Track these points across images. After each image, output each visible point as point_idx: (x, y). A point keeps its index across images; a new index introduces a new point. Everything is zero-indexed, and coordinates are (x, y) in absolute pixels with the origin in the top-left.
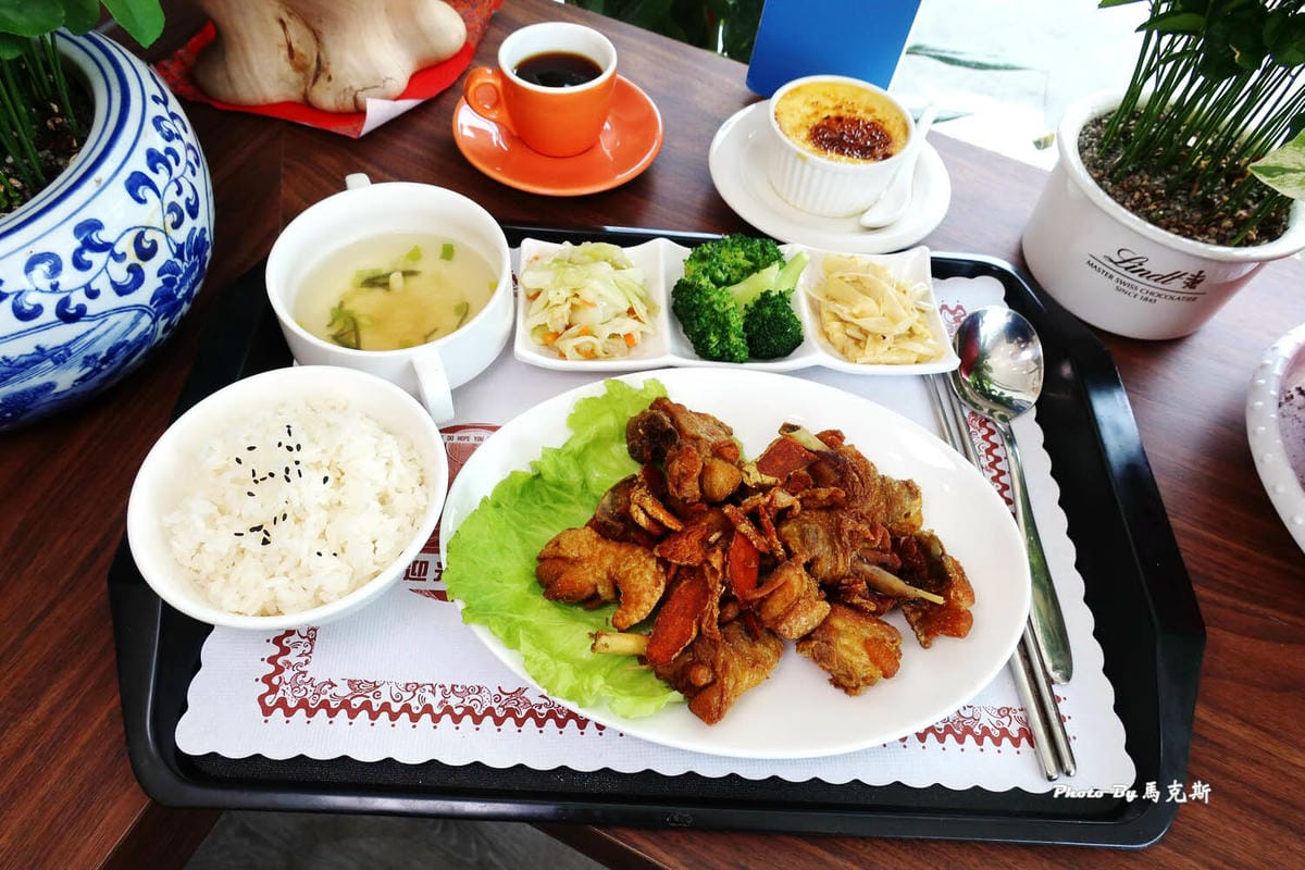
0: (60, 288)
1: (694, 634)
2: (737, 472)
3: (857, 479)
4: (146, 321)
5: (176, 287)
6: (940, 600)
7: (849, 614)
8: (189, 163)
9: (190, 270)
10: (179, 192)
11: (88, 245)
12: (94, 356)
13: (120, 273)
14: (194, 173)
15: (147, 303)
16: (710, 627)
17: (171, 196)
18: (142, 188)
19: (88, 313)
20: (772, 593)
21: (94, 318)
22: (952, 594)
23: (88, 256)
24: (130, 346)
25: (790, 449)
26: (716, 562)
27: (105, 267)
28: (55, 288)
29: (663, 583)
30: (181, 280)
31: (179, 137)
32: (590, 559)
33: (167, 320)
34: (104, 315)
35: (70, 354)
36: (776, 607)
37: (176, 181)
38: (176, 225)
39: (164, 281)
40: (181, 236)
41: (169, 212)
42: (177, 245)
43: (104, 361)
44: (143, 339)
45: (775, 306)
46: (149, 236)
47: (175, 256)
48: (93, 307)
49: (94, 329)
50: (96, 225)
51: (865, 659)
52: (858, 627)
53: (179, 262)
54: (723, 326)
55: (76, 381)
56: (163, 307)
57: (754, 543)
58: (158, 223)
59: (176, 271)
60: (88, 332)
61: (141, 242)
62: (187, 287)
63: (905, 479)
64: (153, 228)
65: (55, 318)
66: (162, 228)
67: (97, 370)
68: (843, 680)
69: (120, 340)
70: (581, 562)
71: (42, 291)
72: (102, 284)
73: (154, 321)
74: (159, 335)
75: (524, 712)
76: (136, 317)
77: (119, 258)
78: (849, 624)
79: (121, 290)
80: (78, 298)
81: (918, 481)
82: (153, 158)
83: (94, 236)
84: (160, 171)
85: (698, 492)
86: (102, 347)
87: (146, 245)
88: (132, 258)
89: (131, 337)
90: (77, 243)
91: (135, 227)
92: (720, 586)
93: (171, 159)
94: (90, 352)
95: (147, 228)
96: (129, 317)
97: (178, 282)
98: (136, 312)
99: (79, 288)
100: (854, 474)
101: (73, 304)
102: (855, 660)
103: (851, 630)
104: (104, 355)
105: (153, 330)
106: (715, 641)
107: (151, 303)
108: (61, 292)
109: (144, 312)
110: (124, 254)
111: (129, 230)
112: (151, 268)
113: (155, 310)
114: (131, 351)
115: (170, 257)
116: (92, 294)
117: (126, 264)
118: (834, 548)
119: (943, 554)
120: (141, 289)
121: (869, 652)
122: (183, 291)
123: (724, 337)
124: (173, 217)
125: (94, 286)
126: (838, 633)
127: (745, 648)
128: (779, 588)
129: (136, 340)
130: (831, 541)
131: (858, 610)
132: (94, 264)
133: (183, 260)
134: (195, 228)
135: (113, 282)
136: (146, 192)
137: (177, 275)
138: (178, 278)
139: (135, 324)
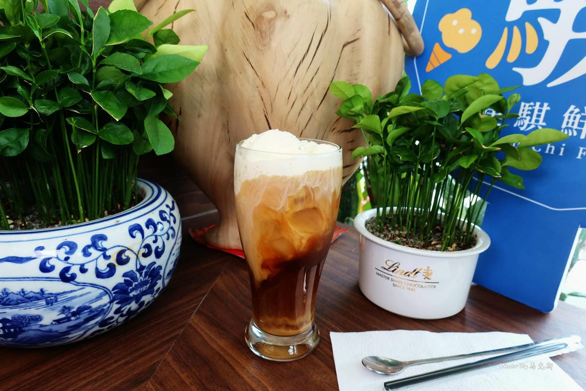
0: (69, 261)
4: (106, 299)
5: (131, 288)
8: (167, 233)
9: (143, 283)
10: (155, 242)
11: (94, 245)
12: (69, 308)
13: (103, 265)
14: (168, 239)
15: (111, 289)
17: (149, 241)
18: (136, 231)
19: (77, 280)
21: (78, 284)
23: (91, 250)
24: (91, 311)
27: (97, 259)
28: (67, 259)
30: (136, 285)
31: (169, 222)
33: (119, 306)
34: (84, 285)
35: (56, 301)
37: (156, 236)
38: (145, 255)
39: (125, 280)
40: (146, 262)
41: (144, 247)
42: (141, 266)
43: (74, 314)
44: (101, 311)
46: (128, 253)
47: (137, 270)
48: (81, 278)
49: (75, 291)
50: (103, 238)
53: (138, 275)
55: (54, 321)
56: (119, 296)
58: (136, 250)
59: (135, 279)
60: (71, 291)
61: (121, 255)
62: (139, 292)
64: (132, 251)
65: (58, 276)
66: (137, 253)
67: (68, 319)
69: (87, 304)
71: (59, 259)
72: (91, 267)
73: (111, 302)
74: (111, 314)
76: (101, 294)
77: (106, 257)
79: (99, 274)
80: (75, 270)
82: (150, 223)
83: (100, 243)
84: (150, 228)
86: (75, 305)
87: (124, 257)
88: (113, 260)
89: (94, 305)
90: (90, 243)
91: (123, 246)
93: (159, 226)
94: (67, 304)
95: (128, 249)
96: (98, 292)
97: (134, 286)
98: (101, 291)
99: (78, 264)
101: (71, 272)
104: (75, 310)
105: (108, 308)
107: (113, 290)
108: (68, 263)
109: (107, 293)
110: (110, 257)
111: (119, 246)
112: (121, 270)
113: (114, 295)
114: (92, 315)
115: (134, 270)
116: (83, 270)
117: (108, 262)
120: (110, 278)
122: (134, 293)
124: (146, 251)
125: (86, 267)
129: (96, 309)
132: (92, 255)
133: (141, 275)
134: (155, 263)
135: (97, 269)
136: (138, 234)
137: (134, 282)
138: (134, 284)
139: (99, 298)
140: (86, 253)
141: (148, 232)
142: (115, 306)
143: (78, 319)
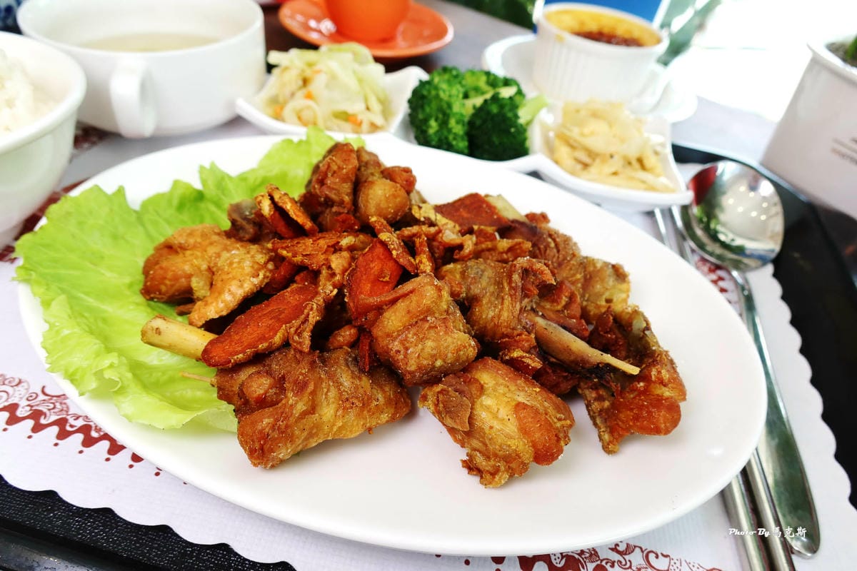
1: (278, 339)
2: (403, 193)
3: (553, 245)
6: (634, 370)
7: (503, 369)
16: (299, 335)
20: (394, 302)
22: (654, 373)
25: (481, 207)
26: (338, 262)
29: (261, 276)
32: (194, 247)
36: (393, 319)
45: (502, 107)
51: (512, 427)
52: (513, 388)
54: (444, 115)
57: (394, 253)
63: (614, 262)
68: (480, 460)
70: (185, 249)
75: (53, 418)
78: (501, 381)
81: (627, 268)
85: (347, 199)
92: (331, 288)
100: (550, 240)
102: (497, 425)
103: (502, 390)
106: (301, 352)
118: (502, 289)
119: (648, 328)
121: (519, 419)
123: (444, 123)
126: (482, 389)
127: (346, 380)
128: (405, 296)
130: (499, 284)
131: (517, 367)
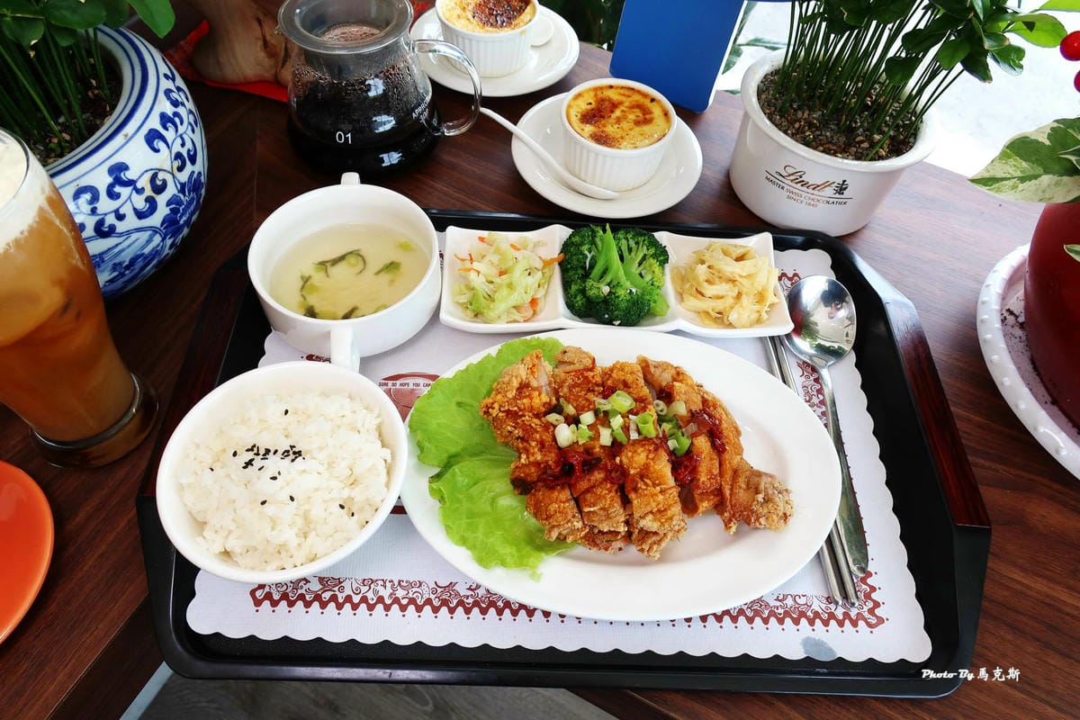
0: (98, 211)
4: (157, 239)
5: (179, 214)
8: (190, 123)
9: (190, 203)
10: (183, 145)
11: (118, 181)
12: (120, 264)
13: (140, 202)
14: (193, 131)
15: (159, 226)
17: (177, 148)
18: (156, 141)
19: (117, 231)
21: (121, 235)
23: (117, 189)
24: (146, 258)
28: (94, 212)
30: (183, 210)
31: (183, 104)
33: (172, 240)
34: (129, 233)
35: (103, 261)
37: (181, 136)
38: (180, 169)
39: (170, 209)
40: (183, 177)
41: (176, 159)
42: (181, 184)
43: (127, 267)
44: (155, 253)
46: (161, 176)
47: (179, 192)
48: (121, 227)
49: (121, 242)
50: (122, 167)
53: (182, 196)
55: (107, 282)
56: (170, 230)
58: (168, 166)
59: (179, 203)
60: (117, 245)
61: (155, 181)
62: (188, 215)
64: (165, 171)
65: (94, 234)
66: (170, 170)
67: (122, 275)
69: (139, 252)
71: (86, 214)
72: (127, 210)
73: (163, 239)
74: (167, 251)
76: (150, 235)
77: (140, 191)
79: (140, 215)
80: (110, 220)
82: (165, 119)
83: (122, 175)
84: (170, 129)
86: (126, 257)
87: (159, 183)
88: (149, 192)
89: (147, 251)
90: (110, 180)
91: (151, 170)
93: (177, 120)
94: (117, 260)
95: (160, 170)
96: (145, 235)
98: (150, 232)
99: (111, 212)
101: (106, 225)
104: (127, 263)
105: (163, 246)
107: (161, 226)
108: (98, 215)
109: (156, 232)
110: (143, 189)
111: (147, 171)
112: (162, 200)
113: (164, 231)
115: (175, 192)
116: (120, 217)
117: (144, 196)
120: (154, 215)
122: (184, 218)
124: (177, 163)
125: (122, 211)
129: (150, 253)
132: (122, 196)
133: (185, 195)
134: (193, 172)
135: (135, 209)
136: (160, 144)
137: (180, 206)
138: (181, 209)
139: (149, 241)
140: (112, 195)
141: (170, 135)
142: (169, 242)
143: (132, 271)
